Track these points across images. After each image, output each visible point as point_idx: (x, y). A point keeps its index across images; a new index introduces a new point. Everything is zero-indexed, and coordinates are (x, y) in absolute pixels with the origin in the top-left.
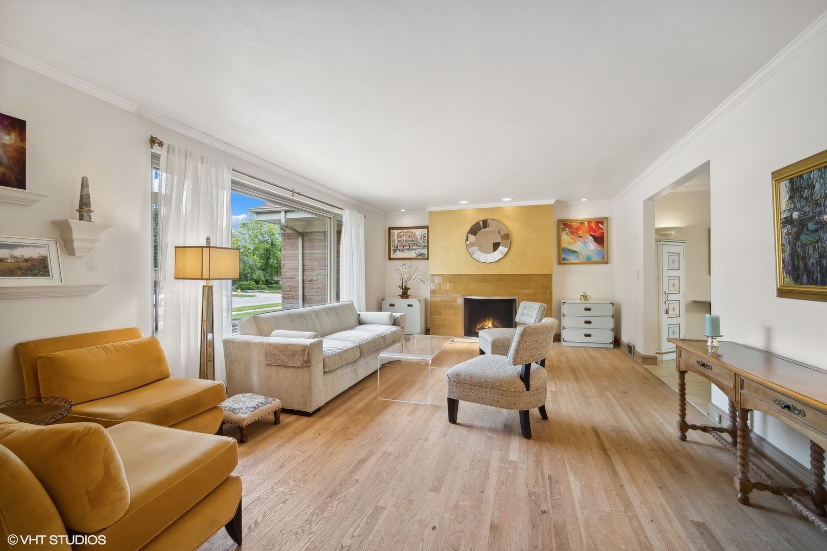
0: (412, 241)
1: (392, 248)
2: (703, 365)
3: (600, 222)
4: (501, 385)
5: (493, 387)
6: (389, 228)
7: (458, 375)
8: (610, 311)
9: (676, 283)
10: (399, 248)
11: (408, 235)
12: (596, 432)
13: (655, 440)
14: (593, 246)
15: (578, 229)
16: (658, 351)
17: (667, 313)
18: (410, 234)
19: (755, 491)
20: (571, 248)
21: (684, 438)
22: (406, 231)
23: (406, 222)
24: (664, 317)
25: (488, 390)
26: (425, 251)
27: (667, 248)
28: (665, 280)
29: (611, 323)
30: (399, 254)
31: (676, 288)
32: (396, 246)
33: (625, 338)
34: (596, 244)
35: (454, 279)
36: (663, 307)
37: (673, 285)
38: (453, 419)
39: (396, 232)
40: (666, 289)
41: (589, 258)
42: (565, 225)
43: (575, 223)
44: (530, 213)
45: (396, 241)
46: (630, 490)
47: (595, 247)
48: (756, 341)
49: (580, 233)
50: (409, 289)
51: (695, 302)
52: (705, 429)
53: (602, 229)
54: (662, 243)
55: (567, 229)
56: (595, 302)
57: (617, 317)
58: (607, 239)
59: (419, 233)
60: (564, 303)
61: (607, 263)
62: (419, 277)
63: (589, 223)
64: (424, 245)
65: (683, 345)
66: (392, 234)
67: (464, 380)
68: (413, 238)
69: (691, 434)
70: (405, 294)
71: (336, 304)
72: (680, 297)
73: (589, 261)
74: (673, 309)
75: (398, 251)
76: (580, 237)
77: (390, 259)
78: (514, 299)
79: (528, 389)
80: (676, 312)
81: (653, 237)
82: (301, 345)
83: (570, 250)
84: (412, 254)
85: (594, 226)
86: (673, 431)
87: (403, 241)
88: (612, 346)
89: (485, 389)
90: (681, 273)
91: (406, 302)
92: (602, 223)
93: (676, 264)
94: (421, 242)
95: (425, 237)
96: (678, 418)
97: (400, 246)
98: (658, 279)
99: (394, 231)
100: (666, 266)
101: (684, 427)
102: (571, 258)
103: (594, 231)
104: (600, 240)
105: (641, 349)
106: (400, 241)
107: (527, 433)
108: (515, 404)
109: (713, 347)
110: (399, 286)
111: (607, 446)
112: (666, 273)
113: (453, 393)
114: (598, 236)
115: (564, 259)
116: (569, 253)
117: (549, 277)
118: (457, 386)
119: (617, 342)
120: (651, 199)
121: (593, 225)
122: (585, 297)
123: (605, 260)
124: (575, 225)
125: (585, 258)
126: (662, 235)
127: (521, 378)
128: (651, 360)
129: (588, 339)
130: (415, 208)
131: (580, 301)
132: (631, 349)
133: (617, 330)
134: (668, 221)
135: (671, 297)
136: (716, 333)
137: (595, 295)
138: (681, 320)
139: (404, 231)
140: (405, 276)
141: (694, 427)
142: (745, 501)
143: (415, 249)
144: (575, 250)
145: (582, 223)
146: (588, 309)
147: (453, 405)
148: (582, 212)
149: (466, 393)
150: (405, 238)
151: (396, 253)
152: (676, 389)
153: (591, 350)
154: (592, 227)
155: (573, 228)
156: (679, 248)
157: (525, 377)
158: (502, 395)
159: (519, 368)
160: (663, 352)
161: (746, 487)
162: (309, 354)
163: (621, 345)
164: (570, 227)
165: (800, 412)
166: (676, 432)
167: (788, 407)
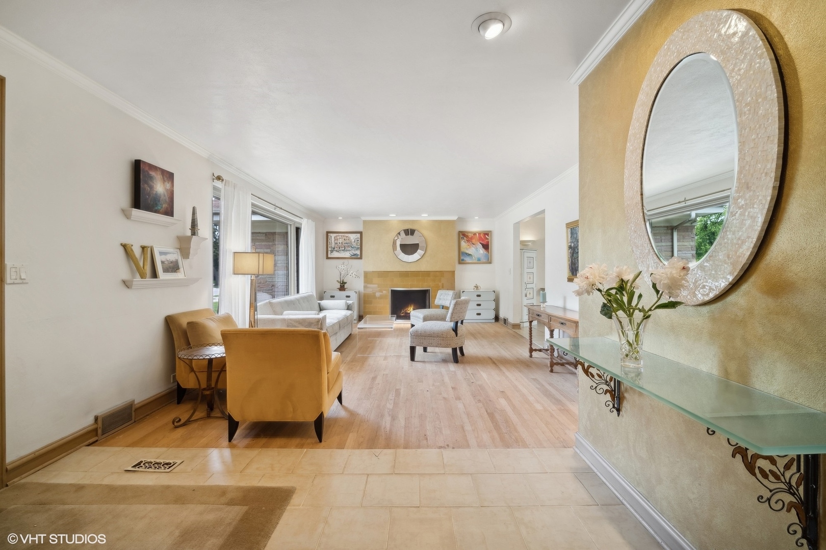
0: (347, 243)
1: (329, 249)
2: (538, 315)
3: (487, 234)
4: (442, 335)
5: (438, 336)
6: (327, 232)
7: (417, 331)
8: (493, 297)
10: (336, 249)
11: (344, 238)
12: (490, 358)
13: (518, 359)
14: (482, 251)
15: (472, 238)
16: (521, 321)
17: (526, 296)
18: (346, 238)
19: (555, 366)
20: (467, 252)
21: (531, 356)
22: (342, 235)
23: (342, 227)
24: (525, 299)
25: (435, 338)
26: (358, 252)
27: (527, 254)
28: (525, 275)
29: (493, 305)
30: (335, 254)
31: (532, 280)
32: (333, 247)
33: (502, 315)
34: (484, 249)
35: (383, 274)
36: (524, 292)
37: (530, 278)
38: (412, 358)
39: (333, 236)
40: (526, 281)
41: (479, 260)
42: (463, 235)
43: (470, 234)
44: (441, 226)
45: (333, 243)
46: (508, 374)
47: (484, 252)
48: (560, 304)
49: (474, 241)
50: (346, 283)
51: (541, 289)
52: (540, 350)
53: (488, 239)
54: (524, 251)
55: (465, 238)
56: (484, 290)
57: (497, 301)
58: (491, 247)
59: (353, 237)
60: (463, 292)
61: (490, 263)
62: (355, 273)
63: (479, 234)
64: (357, 247)
65: (531, 307)
66: (329, 237)
67: (421, 334)
68: (348, 241)
69: (534, 354)
70: (342, 288)
71: (297, 296)
72: (533, 285)
73: (479, 261)
74: (530, 293)
75: (335, 252)
76: (473, 244)
77: (328, 258)
78: (428, 290)
79: (457, 336)
81: (519, 246)
82: (315, 319)
83: (467, 254)
84: (347, 254)
85: (483, 237)
86: (526, 354)
87: (339, 243)
88: (494, 321)
89: (433, 338)
90: (534, 270)
91: (344, 293)
92: (488, 235)
93: (532, 264)
94: (354, 245)
95: (358, 240)
96: (529, 346)
97: (336, 247)
98: (522, 274)
99: (331, 235)
100: (526, 266)
101: (531, 350)
102: (468, 259)
103: (483, 240)
104: (486, 247)
105: (511, 320)
106: (336, 243)
107: (456, 360)
108: (450, 344)
109: (543, 307)
110: (337, 281)
111: (496, 362)
112: (527, 270)
113: (414, 342)
114: (485, 244)
115: (463, 260)
116: (466, 255)
117: (453, 272)
118: (416, 338)
119: (497, 318)
120: (518, 223)
121: (482, 235)
122: (477, 287)
123: (489, 261)
124: (470, 235)
125: (477, 259)
126: (524, 244)
127: (453, 330)
128: (517, 326)
129: (479, 317)
130: (351, 216)
131: (473, 290)
132: (505, 321)
133: (497, 310)
134: (527, 237)
135: (529, 286)
136: (544, 301)
137: (483, 287)
138: (534, 301)
139: (340, 235)
140: (343, 273)
141: (536, 350)
142: (552, 371)
143: (349, 250)
144: (470, 253)
145: (475, 234)
146: (479, 296)
147: (413, 350)
148: (475, 227)
149: (422, 342)
150: (340, 241)
151: (333, 254)
152: (528, 338)
153: (481, 324)
154: (481, 237)
155: (469, 238)
156: (533, 254)
157: (455, 330)
158: (443, 340)
159: (452, 324)
160: (524, 321)
161: (552, 365)
162: (321, 324)
163: (500, 320)
164: (467, 236)
165: (565, 324)
166: (528, 354)
167: (562, 323)
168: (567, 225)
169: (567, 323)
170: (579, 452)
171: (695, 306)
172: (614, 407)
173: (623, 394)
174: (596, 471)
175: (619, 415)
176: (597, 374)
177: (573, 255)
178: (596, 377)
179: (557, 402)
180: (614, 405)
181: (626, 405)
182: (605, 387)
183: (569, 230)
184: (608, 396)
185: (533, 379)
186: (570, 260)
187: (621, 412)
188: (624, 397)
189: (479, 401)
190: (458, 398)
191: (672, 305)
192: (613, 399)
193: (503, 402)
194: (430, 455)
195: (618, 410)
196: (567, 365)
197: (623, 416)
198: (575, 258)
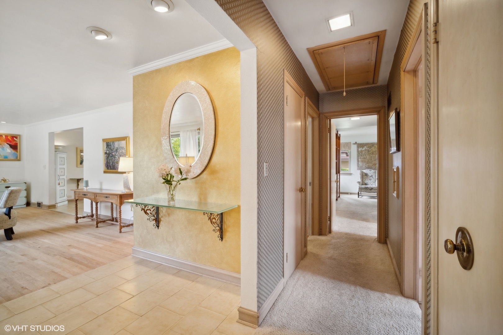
2: (85, 195)
3: (14, 137)
8: (24, 187)
9: (63, 171)
13: (67, 226)
14: (9, 150)
17: (59, 185)
21: (77, 222)
24: (58, 187)
27: (60, 155)
28: (58, 170)
29: (24, 194)
33: (34, 201)
34: (11, 149)
36: (57, 182)
37: (62, 172)
40: (58, 174)
41: (6, 157)
47: (11, 151)
51: (71, 179)
52: (84, 217)
53: (16, 141)
54: (57, 153)
56: (12, 183)
57: (28, 190)
58: (20, 147)
61: (19, 160)
63: (6, 136)
65: (77, 190)
69: (79, 220)
72: (65, 177)
73: (6, 159)
74: (62, 183)
79: (10, 219)
80: (63, 184)
81: (54, 150)
85: (10, 139)
88: (25, 206)
90: (65, 167)
92: (16, 137)
93: (63, 162)
96: (75, 216)
98: (55, 169)
100: (59, 164)
101: (77, 218)
103: (10, 142)
104: (14, 147)
105: (46, 203)
107: (8, 238)
112: (59, 167)
114: (13, 144)
119: (28, 203)
120: (53, 132)
122: (4, 180)
125: (3, 157)
126: (57, 148)
127: (6, 214)
128: (52, 207)
132: (39, 204)
133: (28, 197)
134: (60, 143)
135: (61, 177)
136: (87, 185)
137: (12, 180)
138: (65, 188)
141: (80, 218)
146: (7, 187)
154: (8, 139)
156: (64, 155)
157: (8, 214)
159: (4, 210)
163: (31, 204)
165: (109, 197)
166: (74, 221)
167: (107, 197)
168: (104, 140)
169: (110, 196)
170: (135, 255)
171: (192, 179)
172: (156, 226)
173: (160, 219)
174: (146, 259)
175: (158, 229)
176: (150, 213)
177: (108, 158)
178: (150, 214)
179: (110, 240)
180: (156, 225)
181: (162, 224)
182: (153, 218)
183: (105, 143)
184: (154, 222)
185: (87, 234)
186: (106, 161)
187: (159, 227)
188: (161, 220)
189: (55, 255)
190: (34, 259)
191: (186, 179)
192: (156, 223)
193: (74, 251)
194: (41, 293)
195: (158, 227)
196: (107, 221)
197: (160, 228)
198: (109, 160)
